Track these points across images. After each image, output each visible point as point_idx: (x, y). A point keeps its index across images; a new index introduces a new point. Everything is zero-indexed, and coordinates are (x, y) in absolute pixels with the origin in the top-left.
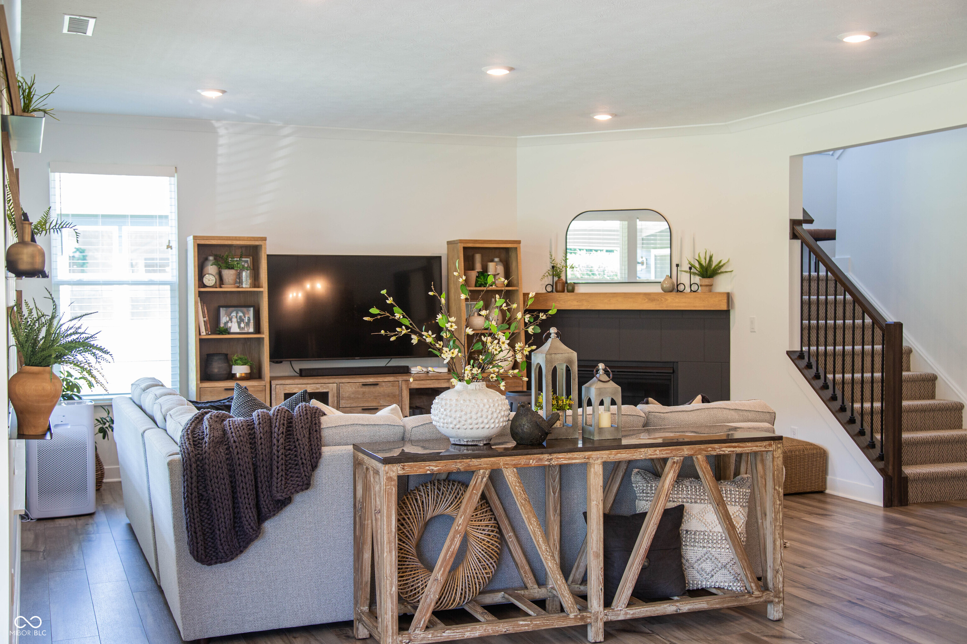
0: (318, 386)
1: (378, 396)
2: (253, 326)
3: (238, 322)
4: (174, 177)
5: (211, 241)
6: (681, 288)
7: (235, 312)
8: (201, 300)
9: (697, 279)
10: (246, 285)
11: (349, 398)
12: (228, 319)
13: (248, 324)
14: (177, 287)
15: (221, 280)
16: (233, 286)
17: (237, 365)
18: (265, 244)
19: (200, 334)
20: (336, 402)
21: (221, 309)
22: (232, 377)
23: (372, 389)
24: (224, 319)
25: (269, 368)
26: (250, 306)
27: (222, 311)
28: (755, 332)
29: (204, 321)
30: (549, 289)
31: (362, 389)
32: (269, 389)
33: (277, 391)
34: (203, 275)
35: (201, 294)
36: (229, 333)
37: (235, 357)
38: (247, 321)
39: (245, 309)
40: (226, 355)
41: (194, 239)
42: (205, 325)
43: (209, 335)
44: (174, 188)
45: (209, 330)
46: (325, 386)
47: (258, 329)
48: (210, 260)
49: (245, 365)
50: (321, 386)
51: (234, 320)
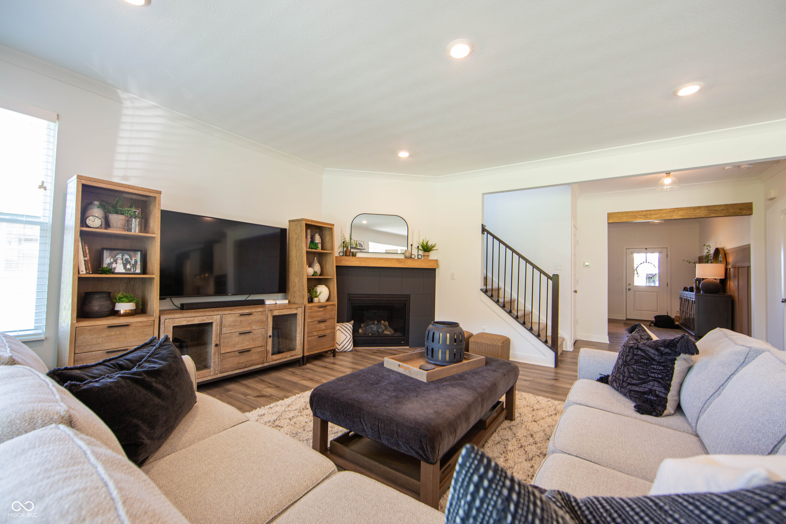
0: (205, 318)
1: (251, 323)
2: (140, 268)
3: (123, 263)
4: (55, 122)
5: (100, 184)
6: (413, 256)
7: (121, 254)
8: (81, 240)
9: (421, 253)
10: (135, 230)
11: (230, 326)
12: (112, 260)
13: (135, 266)
14: (49, 228)
15: (107, 224)
16: (122, 230)
17: (122, 302)
18: (160, 197)
19: (79, 273)
20: (219, 330)
21: (105, 252)
22: (115, 313)
23: (247, 318)
24: (107, 260)
25: (158, 305)
26: (137, 251)
27: (106, 253)
28: (455, 279)
29: (85, 261)
30: (341, 254)
31: (239, 318)
32: (158, 323)
33: (166, 324)
34: (86, 217)
35: (82, 234)
36: (114, 273)
37: (120, 295)
38: (133, 263)
39: (132, 253)
40: (109, 293)
41: (77, 178)
42: (85, 264)
43: (90, 274)
44: (54, 133)
45: (90, 269)
46: (210, 317)
47: (144, 270)
48: (95, 205)
49: (131, 302)
50: (207, 318)
51: (120, 261)
